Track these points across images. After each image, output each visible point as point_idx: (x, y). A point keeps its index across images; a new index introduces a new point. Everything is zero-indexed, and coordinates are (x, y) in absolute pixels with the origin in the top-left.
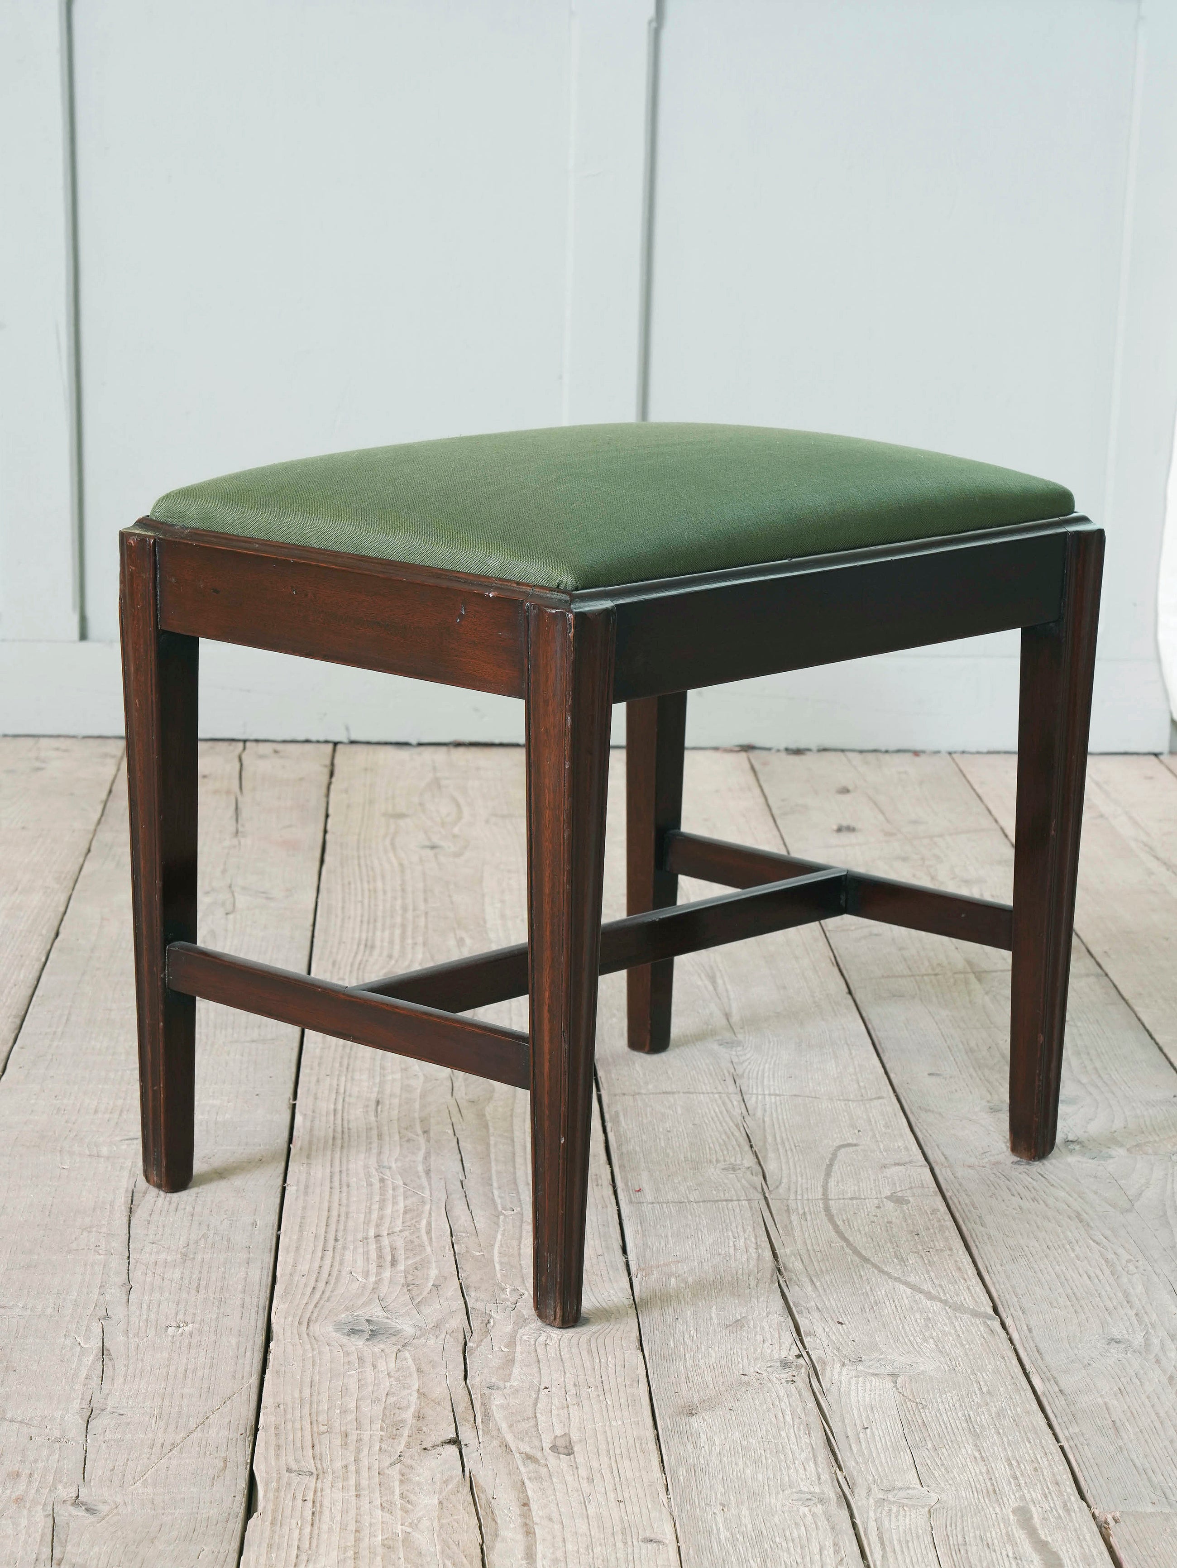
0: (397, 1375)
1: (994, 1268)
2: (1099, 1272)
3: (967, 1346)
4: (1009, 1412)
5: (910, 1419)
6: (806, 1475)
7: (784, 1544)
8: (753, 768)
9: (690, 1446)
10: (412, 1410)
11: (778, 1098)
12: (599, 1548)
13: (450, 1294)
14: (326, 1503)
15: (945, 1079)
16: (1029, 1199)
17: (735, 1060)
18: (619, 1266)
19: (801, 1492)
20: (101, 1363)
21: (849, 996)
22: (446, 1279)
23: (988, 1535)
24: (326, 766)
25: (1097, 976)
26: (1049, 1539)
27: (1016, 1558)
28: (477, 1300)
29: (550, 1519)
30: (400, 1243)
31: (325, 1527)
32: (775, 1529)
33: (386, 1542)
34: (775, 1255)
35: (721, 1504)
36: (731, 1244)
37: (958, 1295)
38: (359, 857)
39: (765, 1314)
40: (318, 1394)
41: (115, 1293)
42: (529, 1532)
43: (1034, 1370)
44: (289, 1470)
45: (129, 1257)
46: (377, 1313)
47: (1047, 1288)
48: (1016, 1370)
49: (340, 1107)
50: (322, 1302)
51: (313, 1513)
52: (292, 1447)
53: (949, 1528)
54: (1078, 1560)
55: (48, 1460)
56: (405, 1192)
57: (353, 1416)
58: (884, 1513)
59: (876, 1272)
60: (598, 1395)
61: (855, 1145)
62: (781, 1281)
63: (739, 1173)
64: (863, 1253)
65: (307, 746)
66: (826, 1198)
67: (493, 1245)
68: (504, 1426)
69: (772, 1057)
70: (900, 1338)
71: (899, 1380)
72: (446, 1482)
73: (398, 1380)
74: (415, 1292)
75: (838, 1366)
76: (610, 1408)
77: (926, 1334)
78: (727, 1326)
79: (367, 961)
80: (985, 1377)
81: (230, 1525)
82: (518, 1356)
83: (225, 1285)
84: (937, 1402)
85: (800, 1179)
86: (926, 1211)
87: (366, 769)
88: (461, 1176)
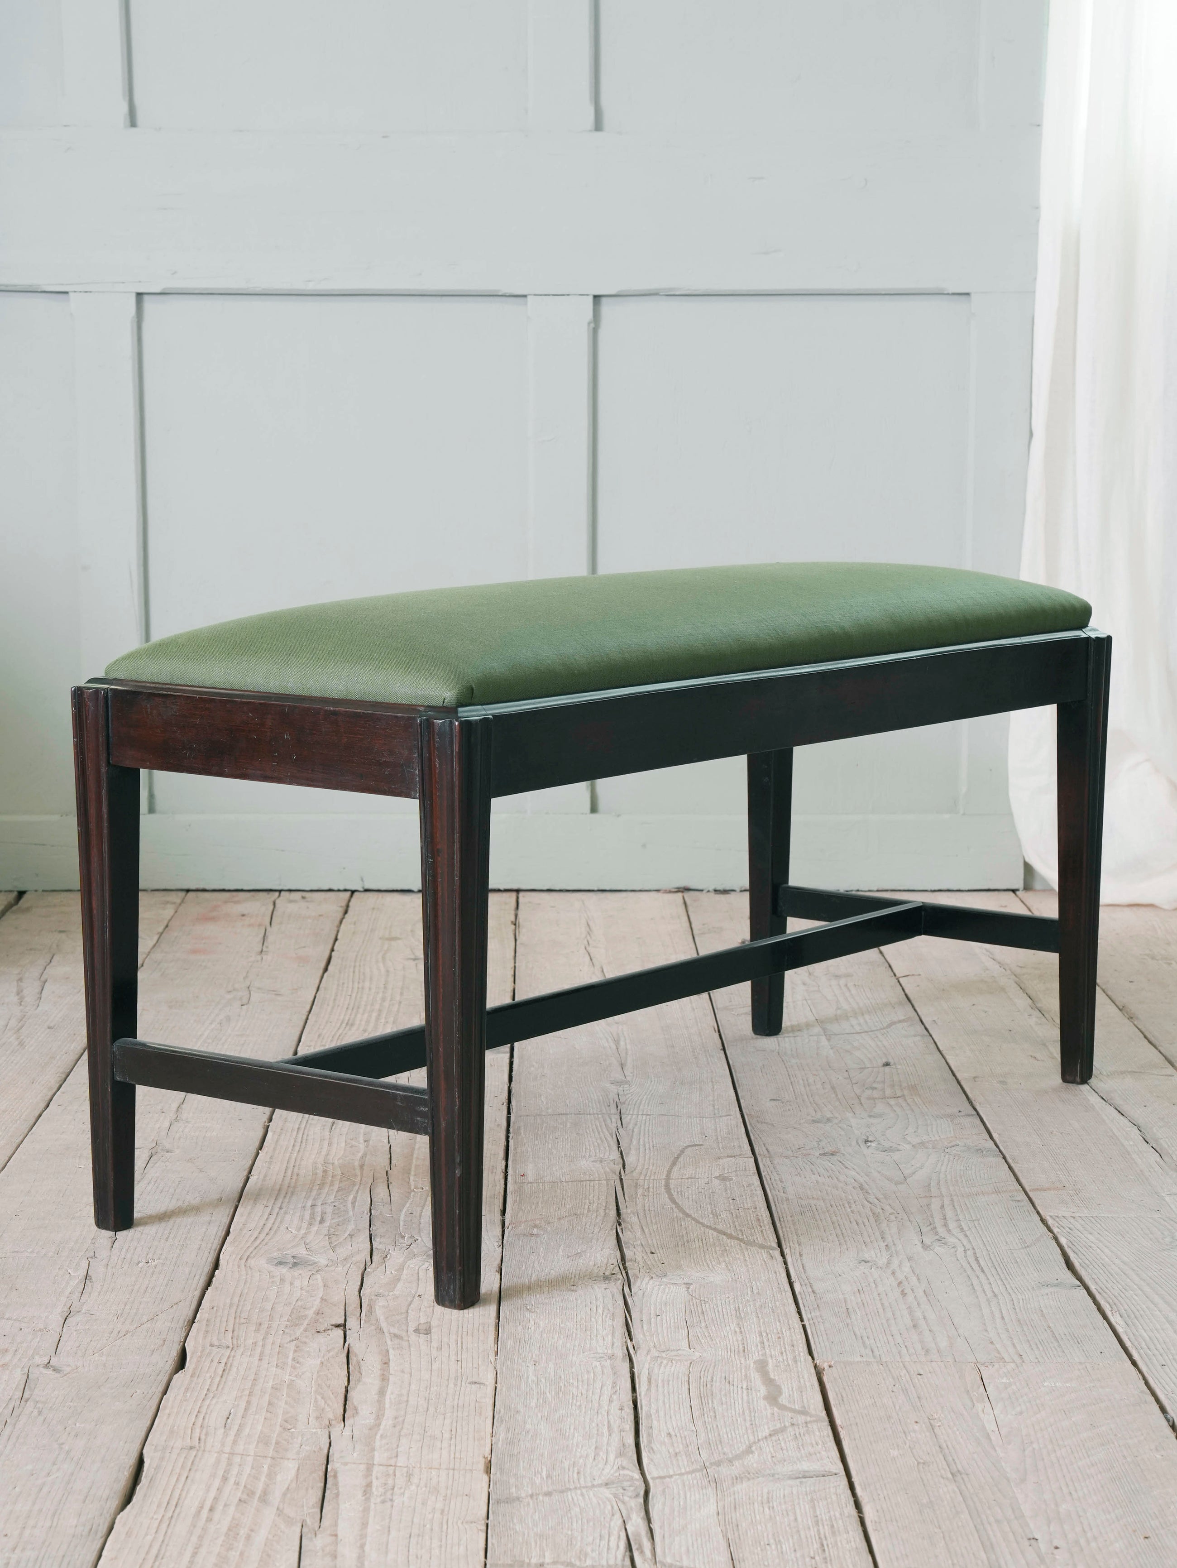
0: (307, 1289)
1: (785, 1219)
2: (866, 1221)
3: (750, 1266)
4: (770, 1305)
6: (604, 1344)
7: (576, 1385)
8: (685, 903)
9: (520, 1328)
10: (314, 1309)
11: (648, 1116)
12: (435, 1388)
13: (360, 1239)
14: (236, 1365)
15: (783, 1102)
16: (826, 1177)
17: (621, 1093)
18: (496, 1222)
19: (597, 1355)
20: (83, 1284)
21: (722, 1052)
22: (360, 1230)
23: (731, 1376)
24: (341, 907)
25: (923, 1036)
26: (777, 1378)
27: (748, 1389)
28: (380, 1243)
29: (403, 1372)
30: (329, 1210)
31: (232, 1379)
32: (572, 1376)
33: (276, 1388)
34: (618, 1213)
35: (534, 1361)
36: (586, 1207)
37: (752, 1235)
38: (355, 967)
39: (600, 1249)
40: (245, 1301)
41: (103, 1242)
42: (385, 1379)
43: (797, 1279)
44: (212, 1347)
46: (302, 1251)
47: (822, 1230)
48: (783, 1280)
49: (303, 1126)
50: (261, 1246)
51: (224, 1370)
52: (217, 1332)
53: (703, 1372)
54: (794, 1389)
55: (31, 1342)
56: (341, 1178)
57: (269, 1313)
58: (656, 1364)
59: (694, 1222)
61: (701, 1145)
62: (618, 1229)
63: (605, 1164)
64: (687, 1211)
65: (330, 895)
66: (668, 1177)
67: (401, 1211)
68: (382, 1318)
69: (651, 1092)
70: (700, 1262)
71: (691, 1287)
72: (329, 1351)
73: (308, 1291)
74: (334, 1238)
75: (647, 1279)
77: (721, 1260)
78: (569, 1257)
79: (346, 1034)
80: (758, 1284)
81: (161, 1379)
82: (404, 1277)
83: (189, 1236)
84: (717, 1300)
85: (651, 1167)
86: (743, 1186)
87: (373, 909)
88: (388, 1169)
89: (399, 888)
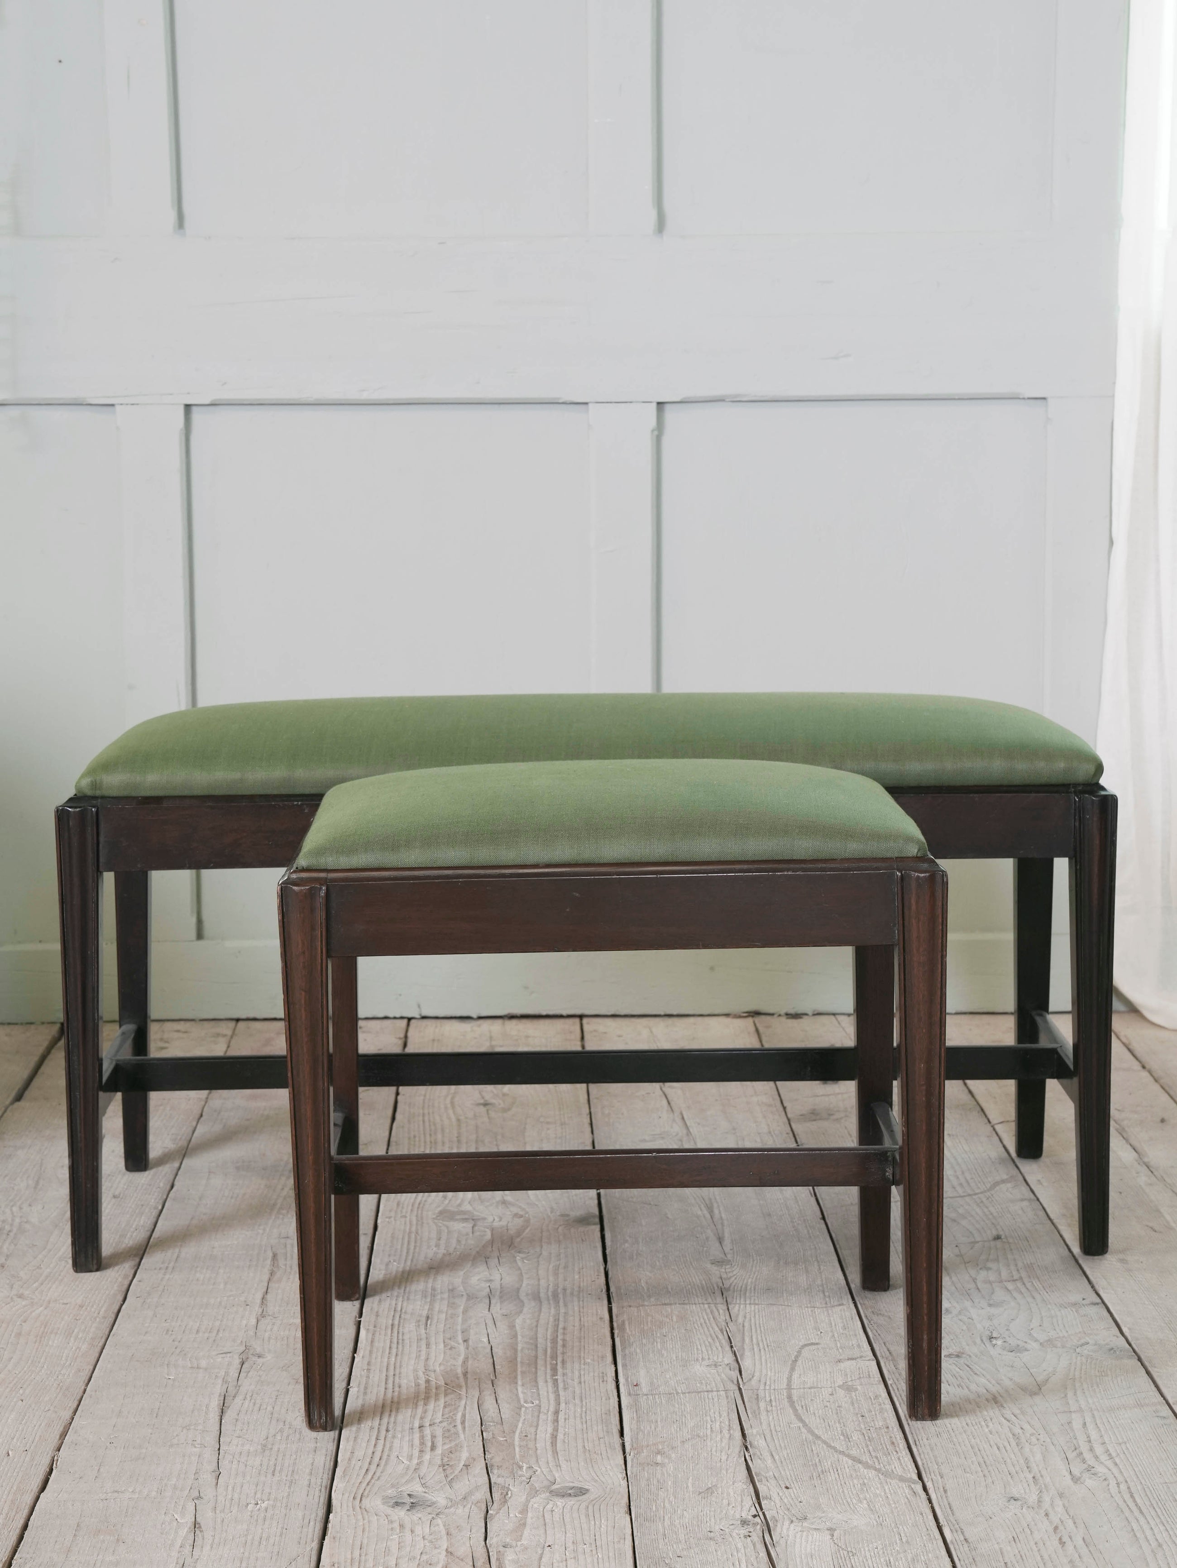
0: (430, 1538)
1: (921, 1441)
2: (1006, 1444)
3: (893, 1506)
4: (922, 1557)
5: (841, 1564)
8: (757, 1031)
10: (441, 1565)
11: (756, 1306)
13: (477, 1472)
16: (956, 1385)
17: (724, 1276)
18: (617, 1447)
20: (193, 1535)
21: (822, 1221)
22: (474, 1460)
24: (400, 1038)
25: (1030, 1200)
28: (498, 1476)
30: (439, 1432)
34: (744, 1435)
36: (709, 1426)
37: (890, 1464)
38: (424, 1115)
39: (731, 1483)
40: (366, 1555)
41: (208, 1478)
43: (946, 1523)
45: (219, 1449)
46: (416, 1488)
47: (963, 1457)
48: (931, 1524)
49: (396, 1322)
50: (373, 1481)
56: (445, 1390)
59: (825, 1447)
60: (592, 1551)
61: (817, 1344)
62: (747, 1456)
63: (720, 1369)
64: (816, 1431)
65: (386, 1023)
66: (789, 1387)
67: (514, 1432)
69: (754, 1273)
70: (840, 1500)
71: (836, 1534)
73: (431, 1542)
74: (448, 1472)
75: (787, 1523)
76: (600, 1561)
77: (861, 1496)
78: (700, 1493)
79: (425, 1201)
80: (906, 1529)
82: (529, 1521)
83: (296, 1469)
84: (865, 1550)
85: (769, 1373)
86: (870, 1397)
87: (434, 1040)
88: (492, 1377)
89: (458, 1014)
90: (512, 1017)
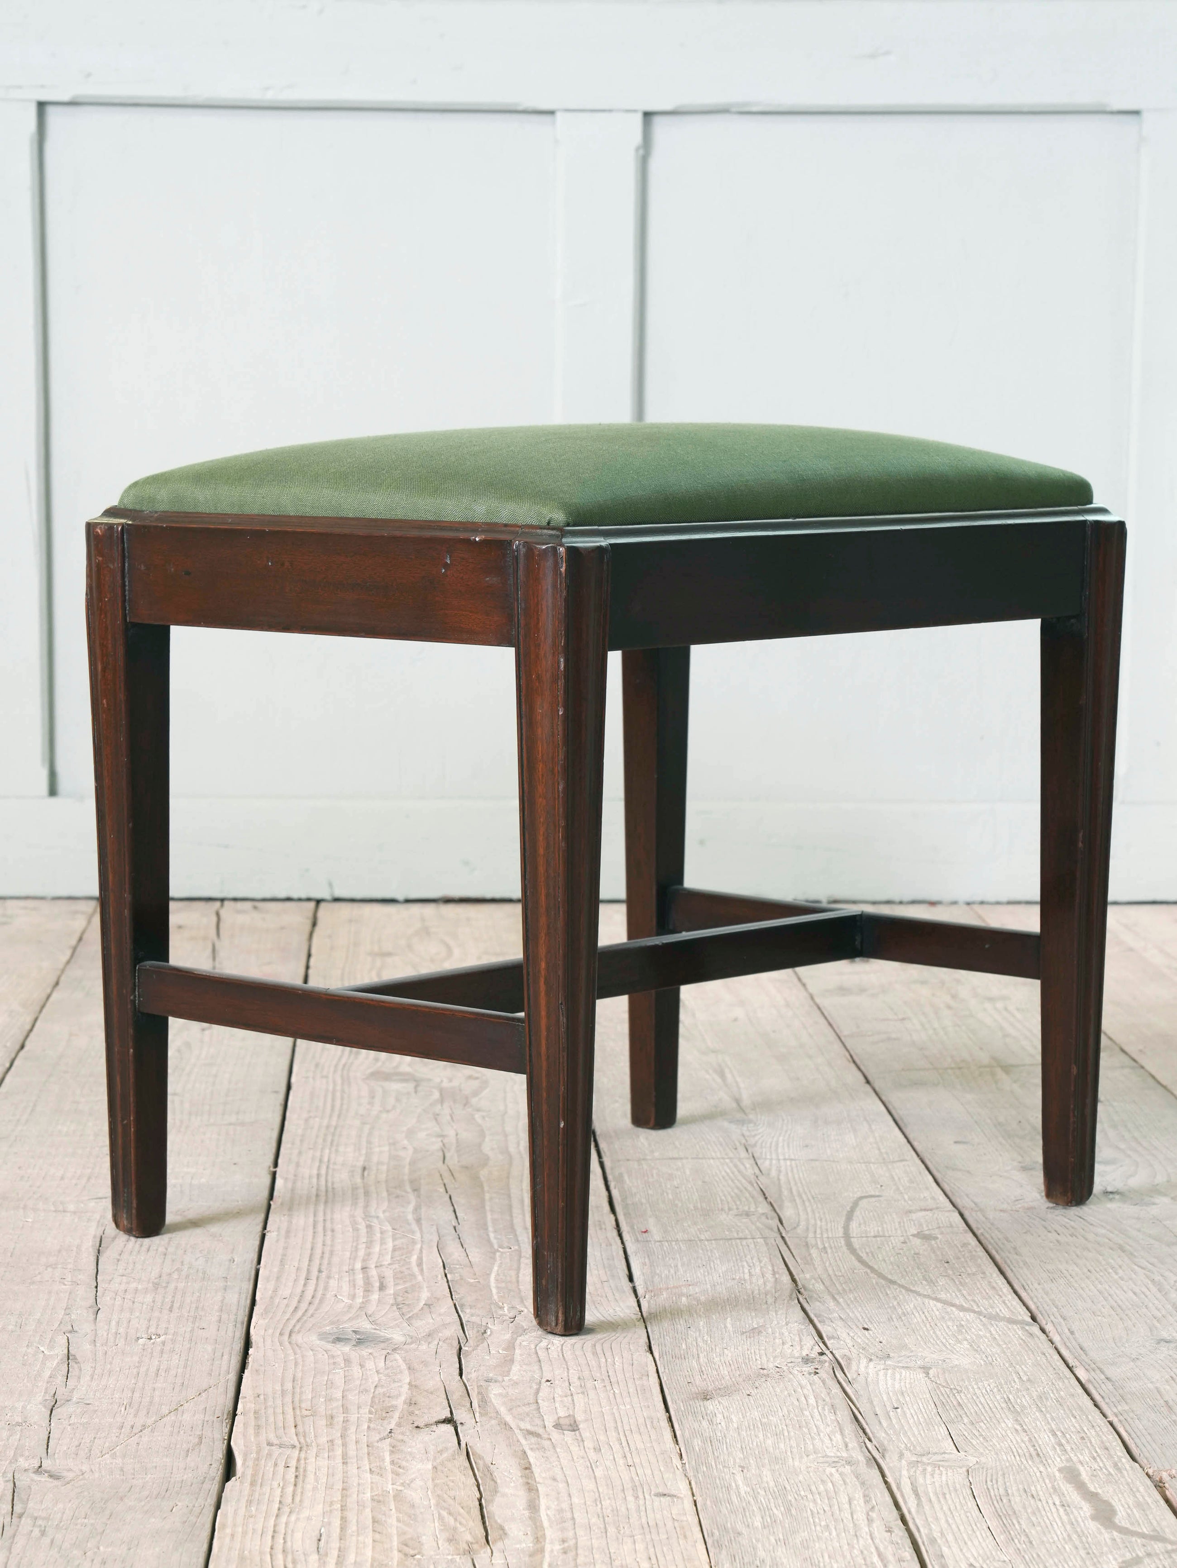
0: (386, 1372)
1: (1031, 1286)
2: (1144, 1289)
4: (1052, 1395)
5: (944, 1401)
6: (832, 1444)
7: (810, 1496)
9: (705, 1424)
10: (403, 1398)
11: (793, 1162)
12: (608, 1501)
13: (443, 1311)
14: (311, 1468)
15: (973, 1145)
16: (1067, 1235)
17: (747, 1133)
18: (626, 1288)
19: (827, 1456)
20: (66, 1366)
21: (867, 1085)
22: (438, 1299)
23: (1033, 1488)
24: (307, 918)
25: (1133, 1068)
26: (1100, 1491)
27: (1063, 1505)
28: (472, 1315)
29: (554, 1479)
30: (389, 1273)
31: (309, 1487)
32: (799, 1485)
33: (376, 1497)
34: (794, 1280)
35: (740, 1466)
36: (746, 1271)
37: (992, 1307)
39: (784, 1323)
40: (301, 1387)
41: (81, 1314)
42: (531, 1488)
43: (1077, 1364)
44: (270, 1444)
45: (96, 1287)
46: (365, 1325)
47: (1089, 1301)
48: (1058, 1364)
49: (323, 1172)
50: (305, 1318)
51: (296, 1477)
52: (273, 1427)
53: (989, 1483)
54: (1132, 1506)
55: (8, 1439)
56: (393, 1235)
57: (340, 1403)
58: (918, 1472)
59: (903, 1291)
60: (605, 1386)
61: (878, 1196)
62: (801, 1299)
63: (754, 1218)
64: (890, 1277)
65: (288, 904)
66: (847, 1236)
67: (489, 1275)
68: (503, 1410)
69: (786, 1131)
70: (932, 1340)
71: (931, 1372)
72: (441, 1452)
73: (388, 1375)
74: (404, 1310)
75: (864, 1362)
76: (618, 1396)
77: (960, 1337)
78: (743, 1333)
80: (1025, 1369)
81: (206, 1486)
82: (517, 1357)
83: (201, 1306)
84: (973, 1388)
85: (819, 1222)
86: (955, 1245)
88: (454, 1223)
89: (380, 896)
90: (448, 901)
